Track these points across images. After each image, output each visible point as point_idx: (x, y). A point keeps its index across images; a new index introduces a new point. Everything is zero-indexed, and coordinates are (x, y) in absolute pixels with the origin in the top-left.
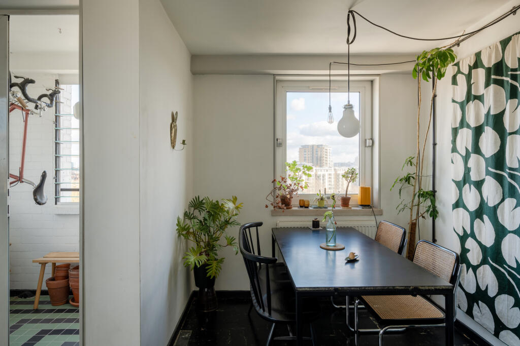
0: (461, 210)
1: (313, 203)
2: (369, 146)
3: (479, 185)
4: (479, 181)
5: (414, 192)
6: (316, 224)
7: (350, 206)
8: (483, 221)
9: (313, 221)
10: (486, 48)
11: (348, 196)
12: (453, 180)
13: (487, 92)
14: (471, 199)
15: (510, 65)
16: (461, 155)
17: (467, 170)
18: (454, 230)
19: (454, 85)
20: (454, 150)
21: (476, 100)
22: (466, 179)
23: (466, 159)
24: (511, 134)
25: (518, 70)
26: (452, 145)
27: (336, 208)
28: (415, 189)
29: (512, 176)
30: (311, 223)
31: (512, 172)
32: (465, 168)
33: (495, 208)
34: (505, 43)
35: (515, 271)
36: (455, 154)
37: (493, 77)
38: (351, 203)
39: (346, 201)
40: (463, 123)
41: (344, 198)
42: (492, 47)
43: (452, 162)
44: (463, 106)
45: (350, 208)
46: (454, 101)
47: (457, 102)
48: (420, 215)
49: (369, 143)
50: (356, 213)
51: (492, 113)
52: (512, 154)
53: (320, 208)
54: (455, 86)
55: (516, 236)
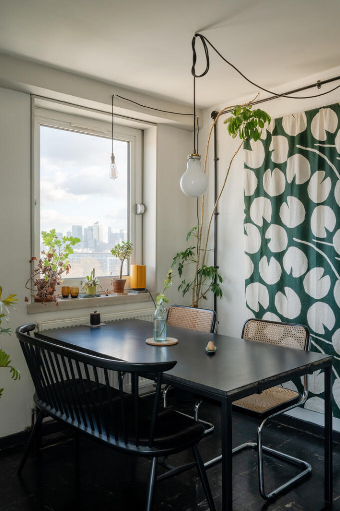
0: (257, 285)
1: (83, 291)
2: (140, 214)
3: (279, 256)
4: (280, 253)
5: (197, 268)
6: (95, 319)
7: (125, 292)
8: (284, 293)
9: (92, 316)
10: (289, 116)
11: (123, 278)
12: (246, 253)
13: (291, 161)
14: (270, 272)
15: (317, 137)
16: (256, 225)
17: (265, 242)
18: (248, 306)
19: (248, 149)
20: (248, 220)
21: (276, 168)
22: (264, 251)
23: (263, 229)
24: (318, 204)
25: (326, 143)
26: (245, 215)
27: (110, 296)
28: (198, 265)
29: (320, 246)
30: (88, 319)
31: (319, 242)
32: (262, 239)
33: (301, 279)
34: (311, 114)
35: (323, 338)
36: (249, 224)
37: (298, 146)
38: (125, 287)
39: (120, 285)
40: (260, 191)
41: (119, 280)
42: (295, 116)
43: (245, 233)
44: (259, 173)
45: (126, 294)
46: (246, 167)
47: (251, 169)
48: (200, 295)
49: (140, 209)
50: (133, 300)
51: (297, 182)
52: (320, 224)
53: (91, 296)
54: (249, 151)
55: (324, 304)
